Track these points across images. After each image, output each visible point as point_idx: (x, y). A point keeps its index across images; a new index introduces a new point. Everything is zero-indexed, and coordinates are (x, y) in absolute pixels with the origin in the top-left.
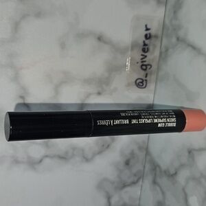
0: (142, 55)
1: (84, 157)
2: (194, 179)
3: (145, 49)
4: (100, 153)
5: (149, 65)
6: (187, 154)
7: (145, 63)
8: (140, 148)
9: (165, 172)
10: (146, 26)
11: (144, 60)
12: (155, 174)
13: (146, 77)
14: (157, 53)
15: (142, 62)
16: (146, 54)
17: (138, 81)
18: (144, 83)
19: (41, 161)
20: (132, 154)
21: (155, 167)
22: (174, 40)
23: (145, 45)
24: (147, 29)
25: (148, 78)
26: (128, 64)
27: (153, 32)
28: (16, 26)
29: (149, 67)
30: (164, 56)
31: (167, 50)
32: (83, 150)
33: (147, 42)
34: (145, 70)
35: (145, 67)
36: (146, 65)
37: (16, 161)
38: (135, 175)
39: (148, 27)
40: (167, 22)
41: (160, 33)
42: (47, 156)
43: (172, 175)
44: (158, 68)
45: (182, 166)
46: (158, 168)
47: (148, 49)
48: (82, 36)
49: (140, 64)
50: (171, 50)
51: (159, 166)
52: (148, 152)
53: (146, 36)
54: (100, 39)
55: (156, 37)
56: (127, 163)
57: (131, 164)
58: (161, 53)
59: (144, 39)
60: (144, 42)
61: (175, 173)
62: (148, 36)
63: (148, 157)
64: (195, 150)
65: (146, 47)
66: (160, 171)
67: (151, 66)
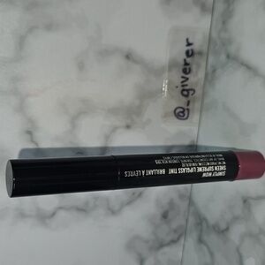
0: (183, 77)
1: (109, 209)
3: (186, 70)
5: (191, 90)
7: (184, 90)
8: (181, 197)
9: (214, 227)
10: (187, 40)
11: (185, 83)
12: (201, 230)
13: (188, 105)
14: (201, 75)
15: (183, 86)
16: (187, 76)
17: (178, 111)
18: (186, 112)
19: (54, 214)
20: (171, 204)
21: (201, 221)
22: (223, 57)
23: (186, 64)
24: (189, 44)
25: (190, 107)
26: (165, 89)
27: (196, 47)
29: (191, 92)
30: (211, 77)
31: (214, 71)
32: (108, 200)
33: (189, 60)
34: (187, 96)
35: (186, 92)
36: (188, 90)
38: (175, 231)
39: (190, 41)
40: (214, 35)
41: (205, 49)
42: (61, 208)
43: (223, 231)
44: (204, 94)
45: (236, 219)
47: (190, 69)
48: (105, 53)
49: (181, 88)
50: (219, 71)
51: (205, 219)
53: (187, 52)
54: (128, 57)
55: (200, 53)
56: (165, 216)
58: (206, 75)
59: (185, 56)
60: (185, 60)
61: (227, 229)
62: (190, 53)
63: (192, 209)
64: (253, 199)
65: (188, 67)
66: (208, 226)
67: (194, 91)
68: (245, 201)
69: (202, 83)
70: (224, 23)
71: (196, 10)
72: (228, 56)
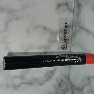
0: (64, 35)
1: (39, 83)
2: (91, 91)
3: (65, 32)
4: (47, 80)
6: (87, 80)
7: (65, 39)
8: (65, 78)
9: (77, 88)
10: (65, 22)
12: (73, 90)
13: (66, 45)
14: (71, 34)
15: (64, 38)
17: (63, 47)
18: (66, 47)
19: (20, 86)
20: (62, 80)
21: (73, 86)
22: (78, 28)
23: (65, 30)
24: (66, 23)
25: (67, 45)
26: (58, 39)
27: (68, 24)
28: (7, 24)
29: (67, 40)
30: (74, 35)
31: (75, 32)
32: (39, 80)
33: (66, 29)
34: (66, 41)
35: (65, 40)
37: (8, 86)
38: (64, 90)
39: (66, 22)
40: (74, 20)
41: (71, 25)
42: (22, 83)
43: (81, 90)
44: (72, 40)
45: (85, 85)
46: (74, 87)
47: (66, 32)
48: (36, 27)
49: (63, 39)
50: (77, 32)
51: (74, 86)
52: (69, 79)
53: (65, 26)
54: (44, 28)
55: (70, 26)
56: (60, 85)
57: (61, 85)
58: (72, 34)
59: (64, 28)
60: (65, 29)
61: (82, 89)
62: (66, 26)
63: (69, 82)
64: (91, 77)
65: (66, 31)
66: (75, 88)
67: (68, 40)
68: (88, 78)
69: (71, 37)
70: (78, 15)
71: (68, 11)
72: (80, 27)
